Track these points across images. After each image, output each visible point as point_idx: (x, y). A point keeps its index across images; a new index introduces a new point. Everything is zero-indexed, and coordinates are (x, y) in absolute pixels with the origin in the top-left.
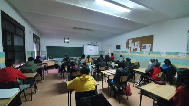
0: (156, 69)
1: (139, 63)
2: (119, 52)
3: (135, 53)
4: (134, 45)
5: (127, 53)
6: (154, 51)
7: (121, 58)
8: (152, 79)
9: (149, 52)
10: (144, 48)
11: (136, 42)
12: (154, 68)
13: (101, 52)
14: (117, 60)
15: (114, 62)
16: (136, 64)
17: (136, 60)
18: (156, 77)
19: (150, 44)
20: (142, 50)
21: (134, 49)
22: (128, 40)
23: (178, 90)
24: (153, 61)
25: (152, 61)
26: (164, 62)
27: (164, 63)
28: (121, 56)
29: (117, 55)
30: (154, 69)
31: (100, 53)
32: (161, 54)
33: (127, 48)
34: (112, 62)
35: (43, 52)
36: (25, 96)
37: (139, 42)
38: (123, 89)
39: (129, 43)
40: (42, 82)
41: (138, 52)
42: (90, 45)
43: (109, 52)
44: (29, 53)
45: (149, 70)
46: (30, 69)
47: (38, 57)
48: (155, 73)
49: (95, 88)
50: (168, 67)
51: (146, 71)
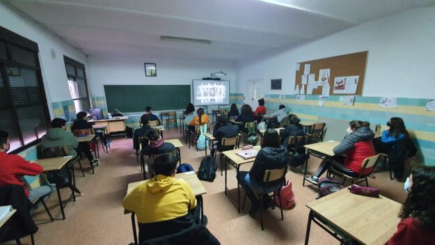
0: (362, 146)
1: (324, 125)
2: (276, 96)
3: (318, 99)
4: (316, 79)
5: (298, 100)
6: (365, 94)
7: (282, 110)
8: (348, 170)
9: (352, 97)
10: (341, 87)
11: (321, 71)
12: (356, 144)
13: (236, 95)
14: (272, 115)
15: (265, 120)
16: (316, 128)
17: (319, 117)
18: (360, 167)
19: (357, 77)
20: (335, 92)
21: (314, 89)
22: (302, 65)
23: (403, 226)
24: (358, 125)
25: (354, 125)
26: (388, 124)
27: (388, 128)
28: (282, 107)
29: (272, 103)
30: (357, 147)
31: (233, 97)
32: (384, 102)
33: (298, 86)
34: (259, 122)
35: (98, 99)
36: (47, 210)
37: (328, 71)
38: (274, 196)
39: (303, 73)
40: (93, 173)
41: (323, 98)
42: (208, 79)
43: (254, 96)
44: (58, 107)
45: (344, 149)
46: (58, 147)
47: (81, 115)
48: (357, 156)
49: (187, 210)
50: (395, 138)
51: (335, 153)
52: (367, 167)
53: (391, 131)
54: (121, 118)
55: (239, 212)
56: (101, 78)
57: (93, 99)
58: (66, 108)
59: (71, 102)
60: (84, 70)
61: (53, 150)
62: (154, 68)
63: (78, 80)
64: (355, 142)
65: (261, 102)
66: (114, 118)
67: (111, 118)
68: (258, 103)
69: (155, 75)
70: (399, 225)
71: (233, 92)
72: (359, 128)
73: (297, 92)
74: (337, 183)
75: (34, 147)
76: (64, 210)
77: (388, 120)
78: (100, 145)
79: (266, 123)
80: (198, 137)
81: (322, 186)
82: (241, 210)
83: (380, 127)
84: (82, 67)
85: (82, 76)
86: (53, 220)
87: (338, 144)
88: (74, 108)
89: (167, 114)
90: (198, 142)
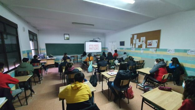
0: (162, 70)
1: (144, 61)
2: (123, 49)
3: (140, 50)
4: (140, 41)
5: (132, 50)
6: (161, 47)
7: (125, 55)
8: (157, 80)
10: (150, 45)
11: (141, 38)
12: (159, 69)
14: (120, 57)
15: (117, 59)
16: (140, 63)
17: (141, 58)
18: (161, 79)
19: (157, 40)
20: (148, 47)
21: (139, 46)
22: (133, 35)
23: (185, 103)
25: (157, 61)
26: (171, 60)
27: (172, 62)
28: (125, 53)
29: (121, 52)
30: (160, 70)
31: (103, 49)
32: (169, 51)
33: (132, 44)
34: (115, 60)
35: (42, 49)
36: (19, 100)
37: (144, 38)
38: (124, 92)
39: (134, 39)
40: (40, 83)
41: (143, 49)
42: (92, 41)
43: (112, 48)
44: (25, 53)
45: (154, 71)
46: (25, 71)
47: (35, 56)
48: (160, 74)
49: (88, 98)
50: (175, 66)
51: (150, 73)
52: (164, 79)
53: (173, 63)
54: (53, 58)
55: (109, 100)
56: (44, 40)
57: (40, 50)
58: (28, 53)
59: (31, 51)
60: (37, 36)
61: (22, 72)
62: (68, 36)
63: (34, 41)
64: (159, 68)
65: (116, 51)
66: (50, 58)
67: (48, 58)
68: (114, 52)
69: (69, 39)
70: (183, 102)
71: (103, 47)
72: (159, 62)
73: (131, 47)
74: (152, 86)
75: (13, 71)
76: (28, 100)
77: (171, 58)
78: (43, 71)
79: (118, 61)
80: (88, 66)
81: (145, 88)
82: (110, 100)
83: (168, 62)
84: (36, 35)
85: (36, 39)
86: (22, 105)
87: (151, 69)
88: (32, 53)
89: (73, 57)
90: (88, 69)
